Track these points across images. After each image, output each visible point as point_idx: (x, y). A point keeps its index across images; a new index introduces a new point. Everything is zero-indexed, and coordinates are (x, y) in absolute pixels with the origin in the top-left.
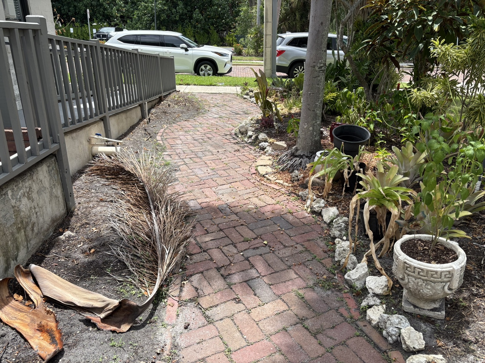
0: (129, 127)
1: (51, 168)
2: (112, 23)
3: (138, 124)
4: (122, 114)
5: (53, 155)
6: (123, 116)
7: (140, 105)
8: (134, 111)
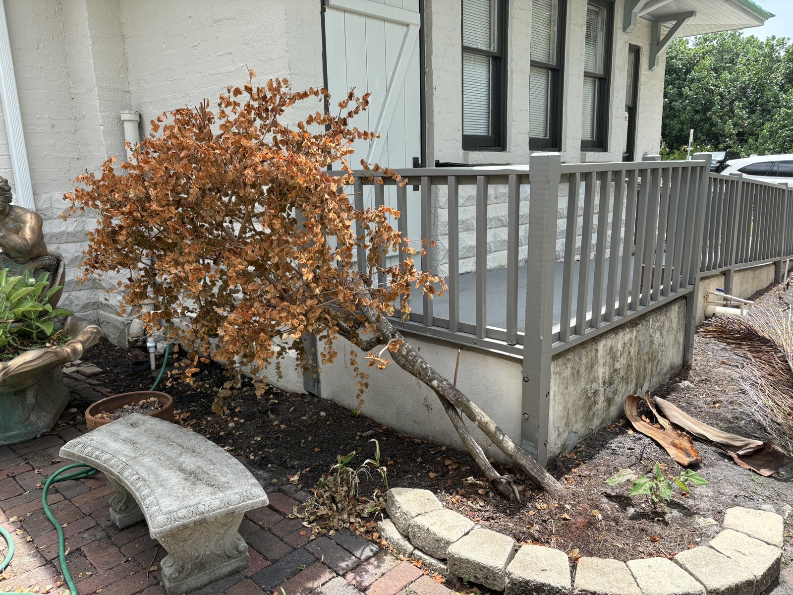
0: (755, 292)
1: (681, 309)
2: (721, 146)
3: (768, 289)
4: (749, 271)
5: (684, 297)
6: (750, 274)
7: (774, 263)
8: (765, 270)
